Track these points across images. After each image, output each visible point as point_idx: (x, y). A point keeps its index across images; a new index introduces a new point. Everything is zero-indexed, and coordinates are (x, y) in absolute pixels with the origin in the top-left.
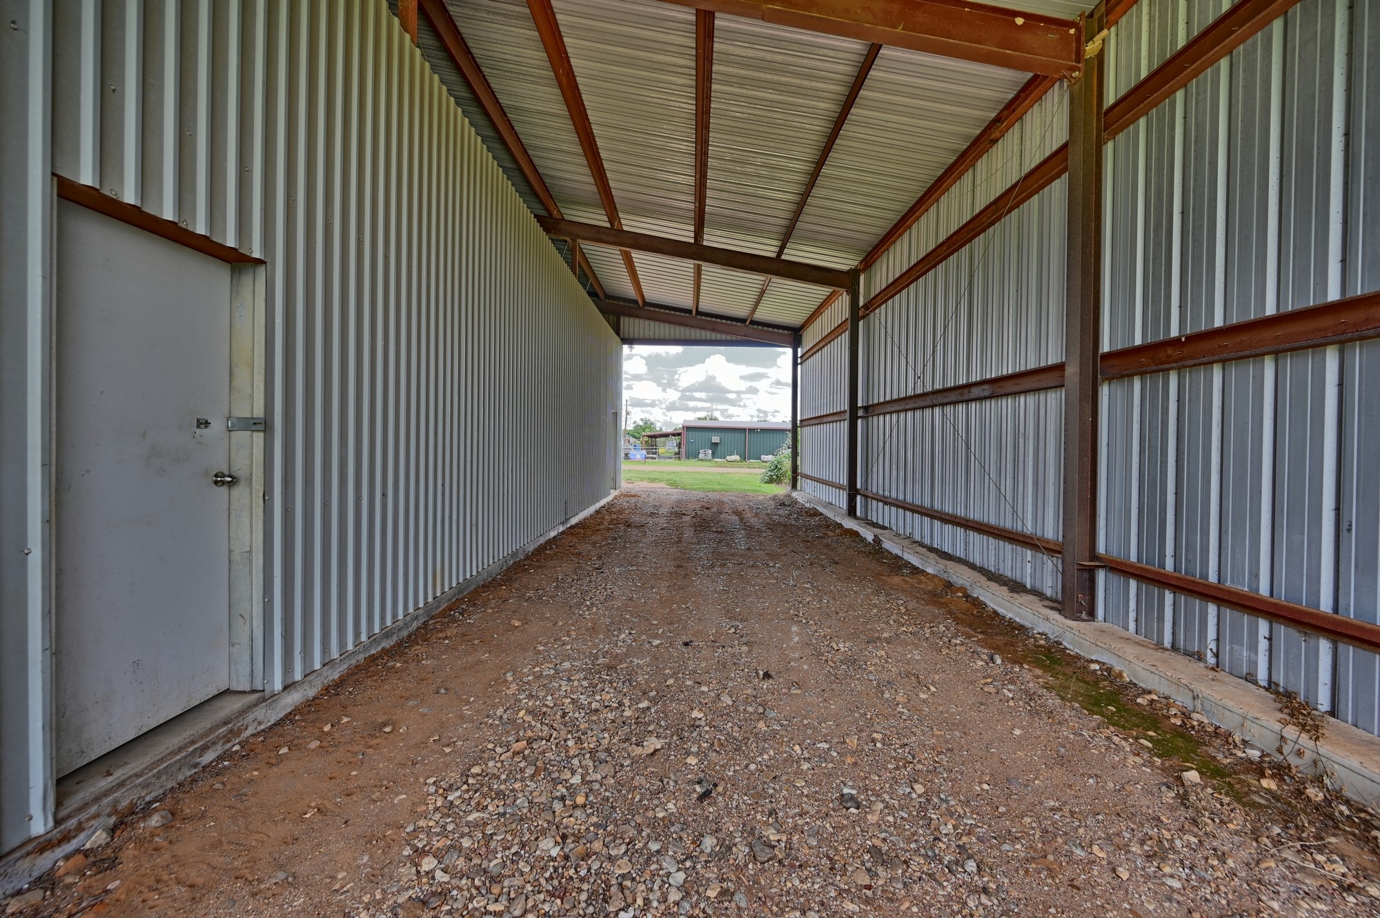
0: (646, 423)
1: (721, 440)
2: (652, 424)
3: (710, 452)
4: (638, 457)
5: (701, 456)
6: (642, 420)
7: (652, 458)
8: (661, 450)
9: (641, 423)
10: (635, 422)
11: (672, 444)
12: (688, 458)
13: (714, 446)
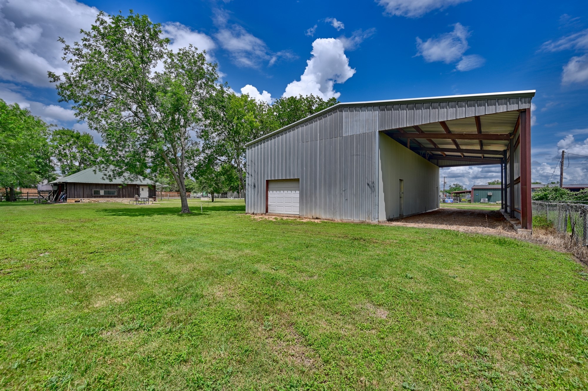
0: (456, 186)
1: (493, 194)
2: (460, 186)
3: (487, 199)
4: (449, 201)
5: (482, 201)
6: (454, 185)
7: (456, 202)
8: (463, 199)
9: (454, 186)
10: (450, 186)
11: (468, 196)
12: (475, 202)
13: (489, 197)
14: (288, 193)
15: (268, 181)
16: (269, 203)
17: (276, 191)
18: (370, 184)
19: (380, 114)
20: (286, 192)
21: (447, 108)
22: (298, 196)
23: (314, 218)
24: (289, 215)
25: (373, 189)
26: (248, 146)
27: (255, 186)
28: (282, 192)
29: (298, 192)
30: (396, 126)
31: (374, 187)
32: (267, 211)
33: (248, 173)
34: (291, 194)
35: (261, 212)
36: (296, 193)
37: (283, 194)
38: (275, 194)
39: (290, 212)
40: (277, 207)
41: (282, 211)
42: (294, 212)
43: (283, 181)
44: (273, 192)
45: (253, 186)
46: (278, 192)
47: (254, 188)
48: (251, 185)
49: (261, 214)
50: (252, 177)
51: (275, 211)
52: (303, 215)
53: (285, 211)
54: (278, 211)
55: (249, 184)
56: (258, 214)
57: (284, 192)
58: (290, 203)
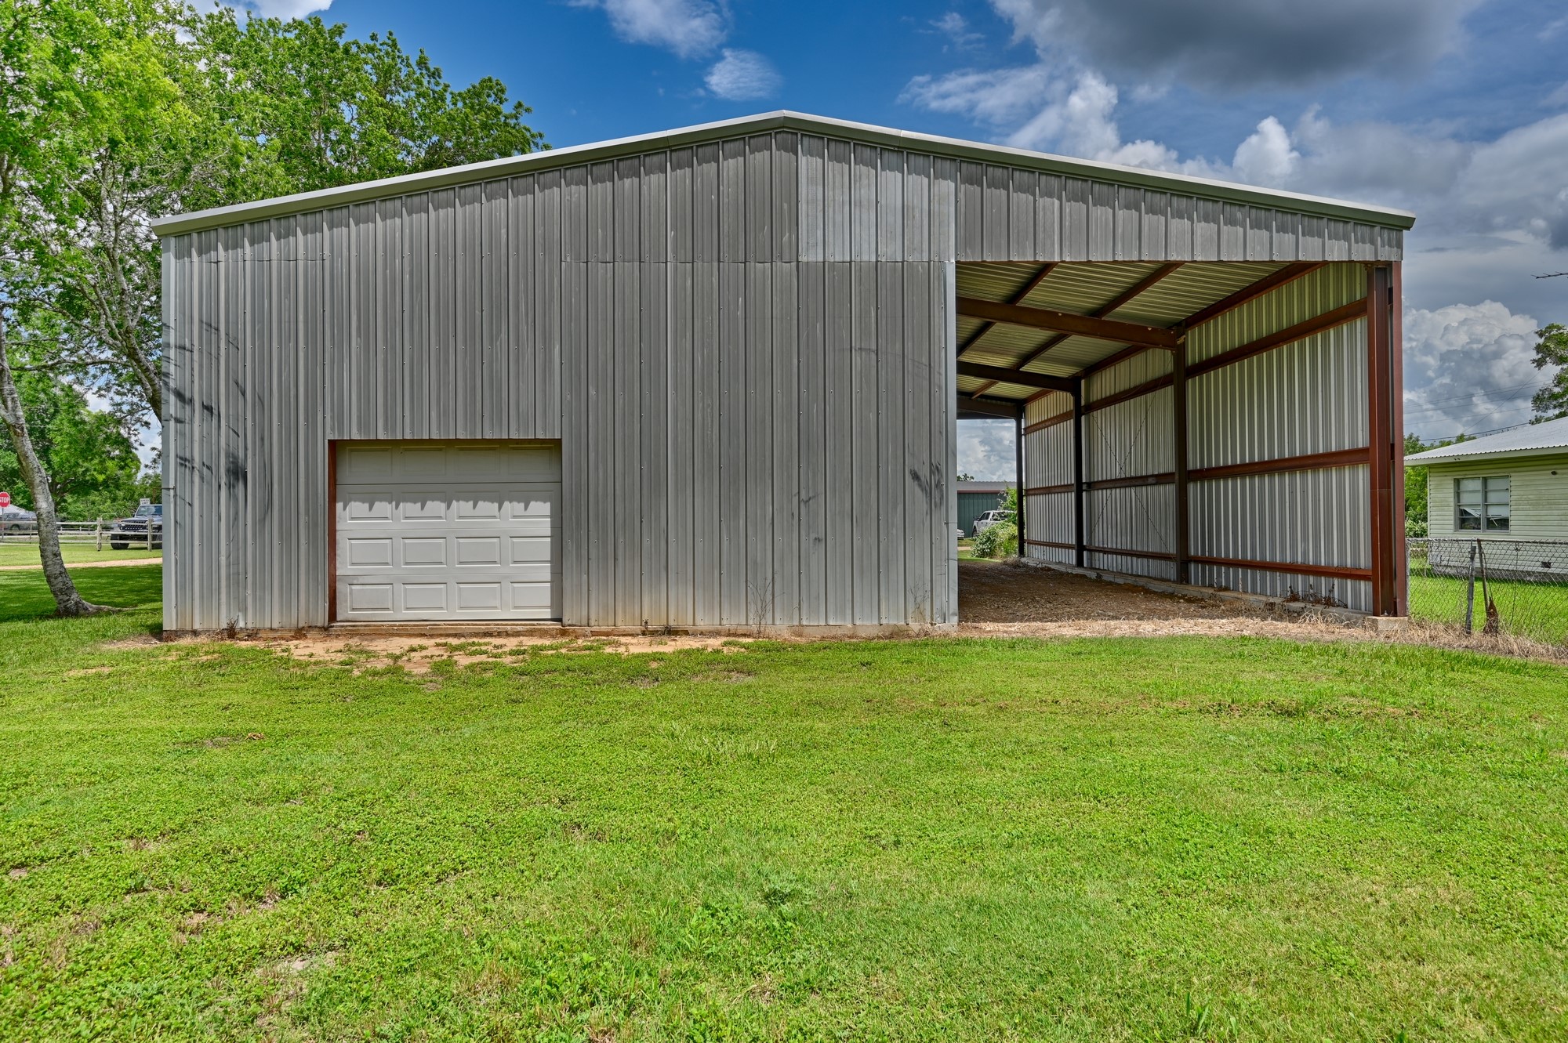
14: (477, 512)
15: (336, 448)
16: (343, 569)
17: (397, 498)
18: (924, 472)
19: (961, 196)
20: (462, 507)
21: (1191, 219)
22: (545, 526)
23: (653, 633)
24: (493, 628)
25: (936, 493)
26: (181, 233)
27: (237, 473)
28: (435, 507)
29: (541, 508)
30: (1024, 255)
31: (938, 485)
32: (333, 616)
33: (180, 395)
34: (494, 517)
35: (294, 621)
36: (528, 513)
37: (440, 518)
38: (386, 518)
39: (495, 608)
40: (400, 588)
41: (441, 608)
42: (516, 607)
43: (440, 450)
44: (370, 509)
45: (228, 471)
46: (409, 505)
47: (230, 486)
48: (208, 467)
49: (293, 634)
50: (215, 421)
51: (388, 609)
52: (584, 622)
53: (462, 608)
54: (407, 609)
55: (185, 460)
56: (272, 635)
57: (448, 507)
58: (495, 562)
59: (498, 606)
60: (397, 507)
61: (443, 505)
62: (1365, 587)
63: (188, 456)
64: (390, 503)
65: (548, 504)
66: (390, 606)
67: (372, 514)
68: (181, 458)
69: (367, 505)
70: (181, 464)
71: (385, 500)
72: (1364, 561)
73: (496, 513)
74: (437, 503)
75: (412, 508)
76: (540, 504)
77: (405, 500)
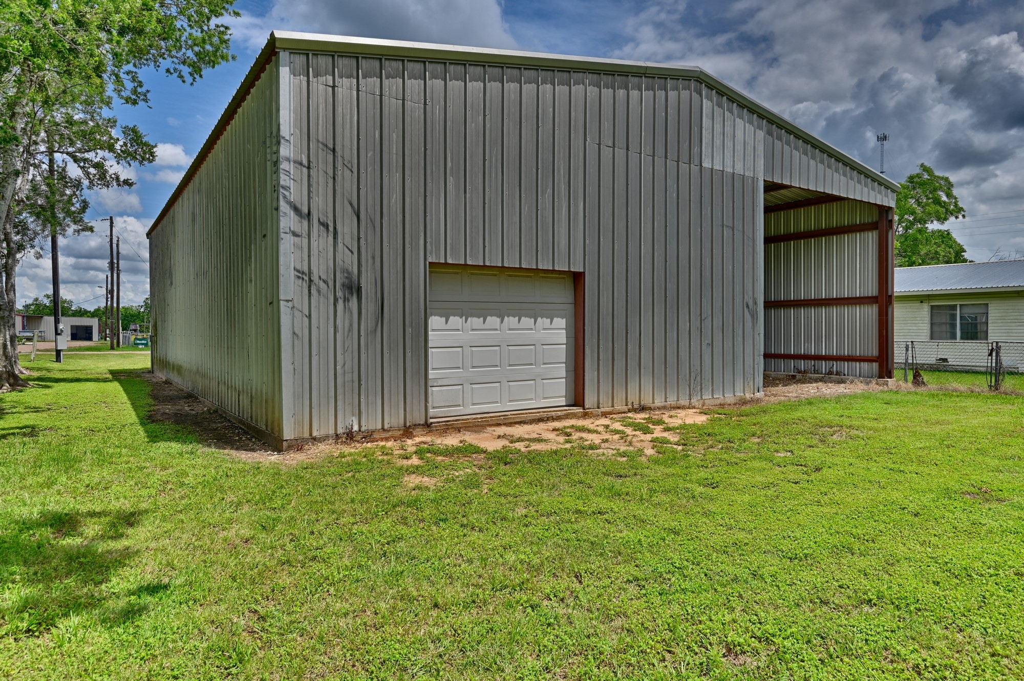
14: (520, 325)
17: (465, 314)
18: (751, 304)
22: (562, 336)
23: (635, 410)
25: (755, 316)
26: (298, 50)
27: (351, 287)
28: (493, 321)
29: (560, 323)
31: (756, 311)
33: (296, 210)
34: (531, 329)
35: (402, 422)
36: (553, 326)
37: (496, 330)
38: (458, 330)
39: (531, 399)
40: (467, 387)
41: (497, 402)
42: (545, 398)
43: (495, 275)
44: (447, 322)
45: (343, 285)
46: (475, 319)
47: (346, 300)
48: (324, 281)
49: (401, 432)
50: (331, 238)
51: (459, 406)
52: (596, 406)
53: (510, 401)
54: (473, 404)
55: (303, 273)
56: (384, 435)
57: (502, 321)
58: (531, 364)
59: (533, 397)
60: (466, 321)
61: (498, 320)
62: (875, 366)
63: (306, 270)
64: (461, 317)
65: (564, 320)
66: (461, 403)
67: (448, 327)
68: (298, 271)
69: (444, 319)
70: (299, 277)
71: (458, 316)
72: (875, 352)
73: (533, 327)
74: (494, 318)
75: (476, 322)
76: (560, 319)
77: (472, 316)
